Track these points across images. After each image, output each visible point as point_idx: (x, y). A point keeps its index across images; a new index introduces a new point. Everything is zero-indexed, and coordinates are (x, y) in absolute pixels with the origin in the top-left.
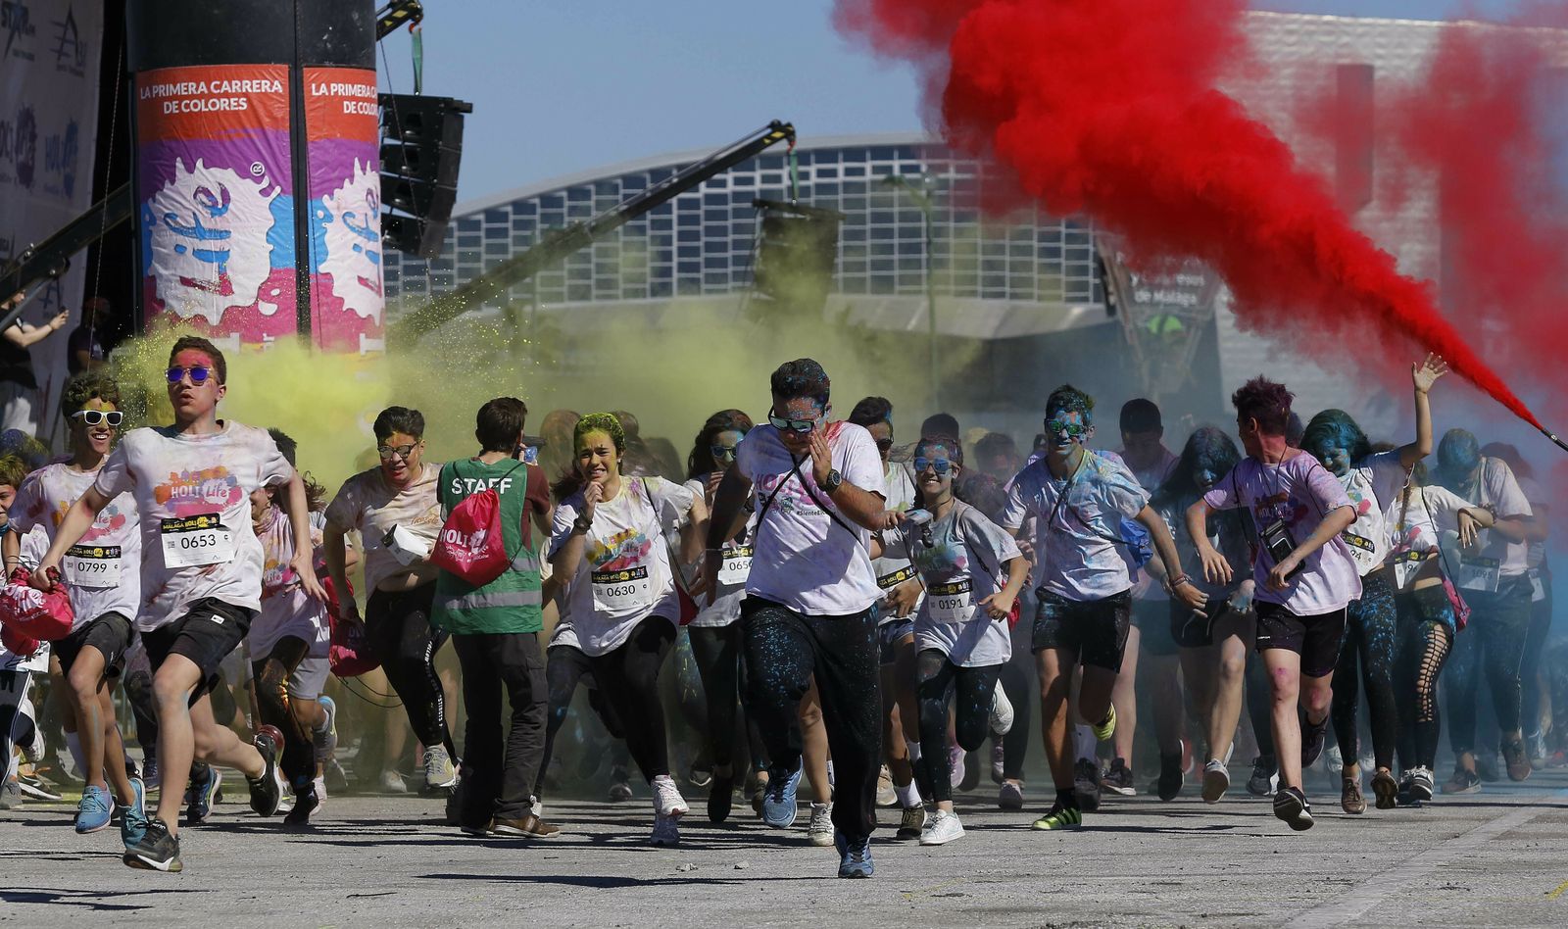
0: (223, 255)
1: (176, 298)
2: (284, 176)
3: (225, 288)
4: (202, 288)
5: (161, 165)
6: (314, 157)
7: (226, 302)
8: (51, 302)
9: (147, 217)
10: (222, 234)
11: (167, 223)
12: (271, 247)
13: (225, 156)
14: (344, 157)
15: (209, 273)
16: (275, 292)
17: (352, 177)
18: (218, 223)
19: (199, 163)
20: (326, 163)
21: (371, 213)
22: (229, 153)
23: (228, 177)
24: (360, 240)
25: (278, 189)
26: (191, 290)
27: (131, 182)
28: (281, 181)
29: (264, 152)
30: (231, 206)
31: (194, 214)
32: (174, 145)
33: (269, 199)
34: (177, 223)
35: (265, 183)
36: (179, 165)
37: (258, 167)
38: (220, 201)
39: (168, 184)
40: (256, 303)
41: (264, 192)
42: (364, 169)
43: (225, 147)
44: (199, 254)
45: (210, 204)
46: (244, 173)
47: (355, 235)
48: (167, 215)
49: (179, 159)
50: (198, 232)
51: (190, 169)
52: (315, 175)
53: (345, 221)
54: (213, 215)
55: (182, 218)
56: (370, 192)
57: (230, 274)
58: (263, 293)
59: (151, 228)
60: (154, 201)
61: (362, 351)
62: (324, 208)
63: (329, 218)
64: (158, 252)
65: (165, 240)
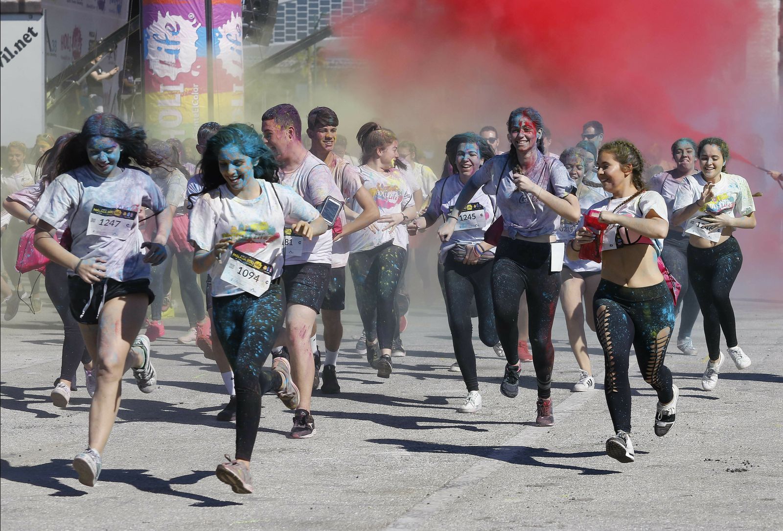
0: (177, 51)
1: (158, 69)
2: (202, 19)
3: (178, 64)
4: (169, 65)
5: (152, 14)
6: (215, 11)
7: (178, 71)
8: (111, 57)
9: (146, 35)
10: (177, 43)
11: (154, 38)
12: (197, 48)
13: (178, 11)
14: (227, 11)
15: (171, 58)
16: (198, 67)
17: (230, 19)
18: (175, 38)
19: (167, 13)
20: (220, 14)
21: (238, 34)
22: (179, 9)
23: (179, 19)
24: (233, 45)
25: (200, 24)
26: (164, 65)
27: (140, 14)
28: (201, 21)
29: (194, 9)
30: (180, 31)
31: (165, 34)
32: (157, 6)
33: (196, 28)
34: (158, 38)
35: (195, 22)
36: (159, 14)
37: (191, 15)
38: (176, 29)
39: (154, 22)
40: (191, 71)
41: (194, 26)
42: (235, 16)
43: (178, 7)
44: (167, 51)
45: (172, 30)
46: (186, 18)
47: (232, 43)
48: (154, 35)
49: (159, 12)
50: (167, 42)
51: (164, 15)
52: (215, 18)
53: (227, 38)
54: (173, 35)
55: (160, 36)
56: (238, 25)
57: (180, 59)
58: (193, 67)
59: (148, 40)
60: (149, 28)
61: (234, 91)
62: (219, 33)
63: (221, 36)
64: (150, 50)
65: (153, 45)
